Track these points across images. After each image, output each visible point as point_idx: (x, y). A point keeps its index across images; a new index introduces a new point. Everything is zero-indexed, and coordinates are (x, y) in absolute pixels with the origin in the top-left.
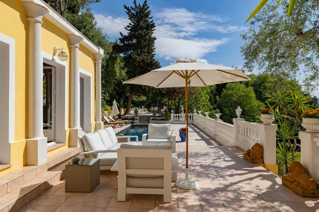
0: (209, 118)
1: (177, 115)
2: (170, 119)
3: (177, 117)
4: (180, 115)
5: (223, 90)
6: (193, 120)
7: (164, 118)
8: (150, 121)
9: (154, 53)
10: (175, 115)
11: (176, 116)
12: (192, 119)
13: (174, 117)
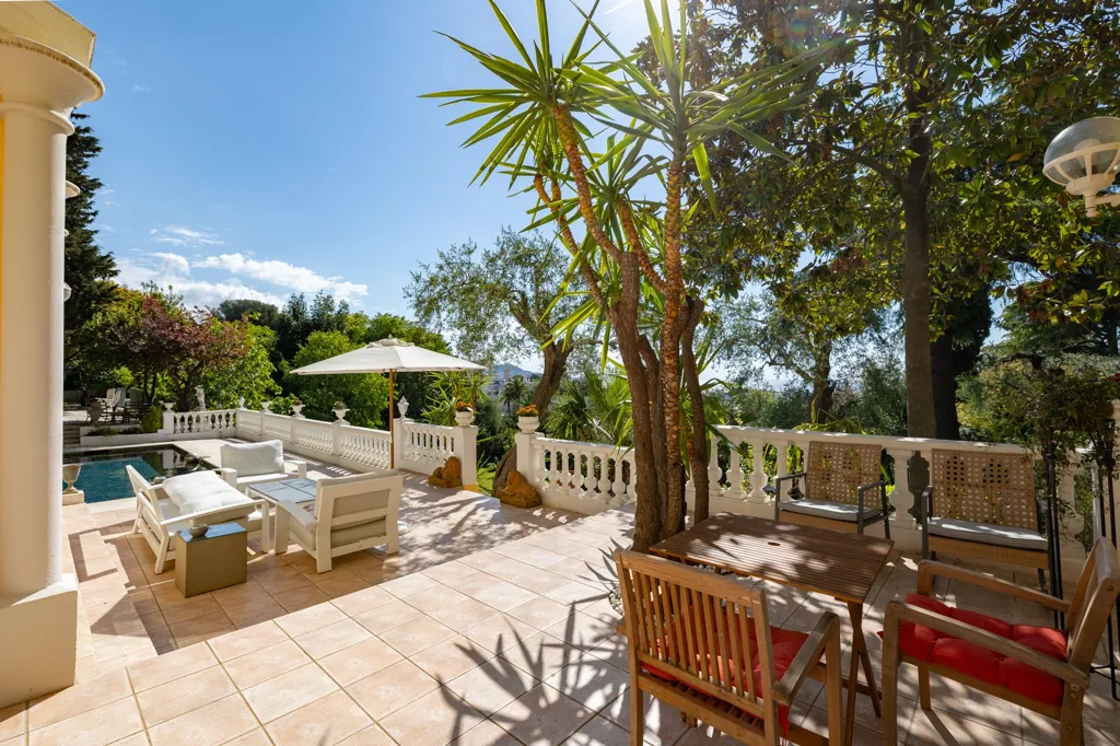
0: (303, 418)
1: (186, 415)
2: (162, 428)
3: (186, 420)
4: (194, 414)
5: (300, 346)
6: (234, 425)
7: (138, 426)
8: (82, 439)
9: (89, 227)
10: (179, 415)
11: (182, 419)
12: (231, 423)
13: (175, 421)
